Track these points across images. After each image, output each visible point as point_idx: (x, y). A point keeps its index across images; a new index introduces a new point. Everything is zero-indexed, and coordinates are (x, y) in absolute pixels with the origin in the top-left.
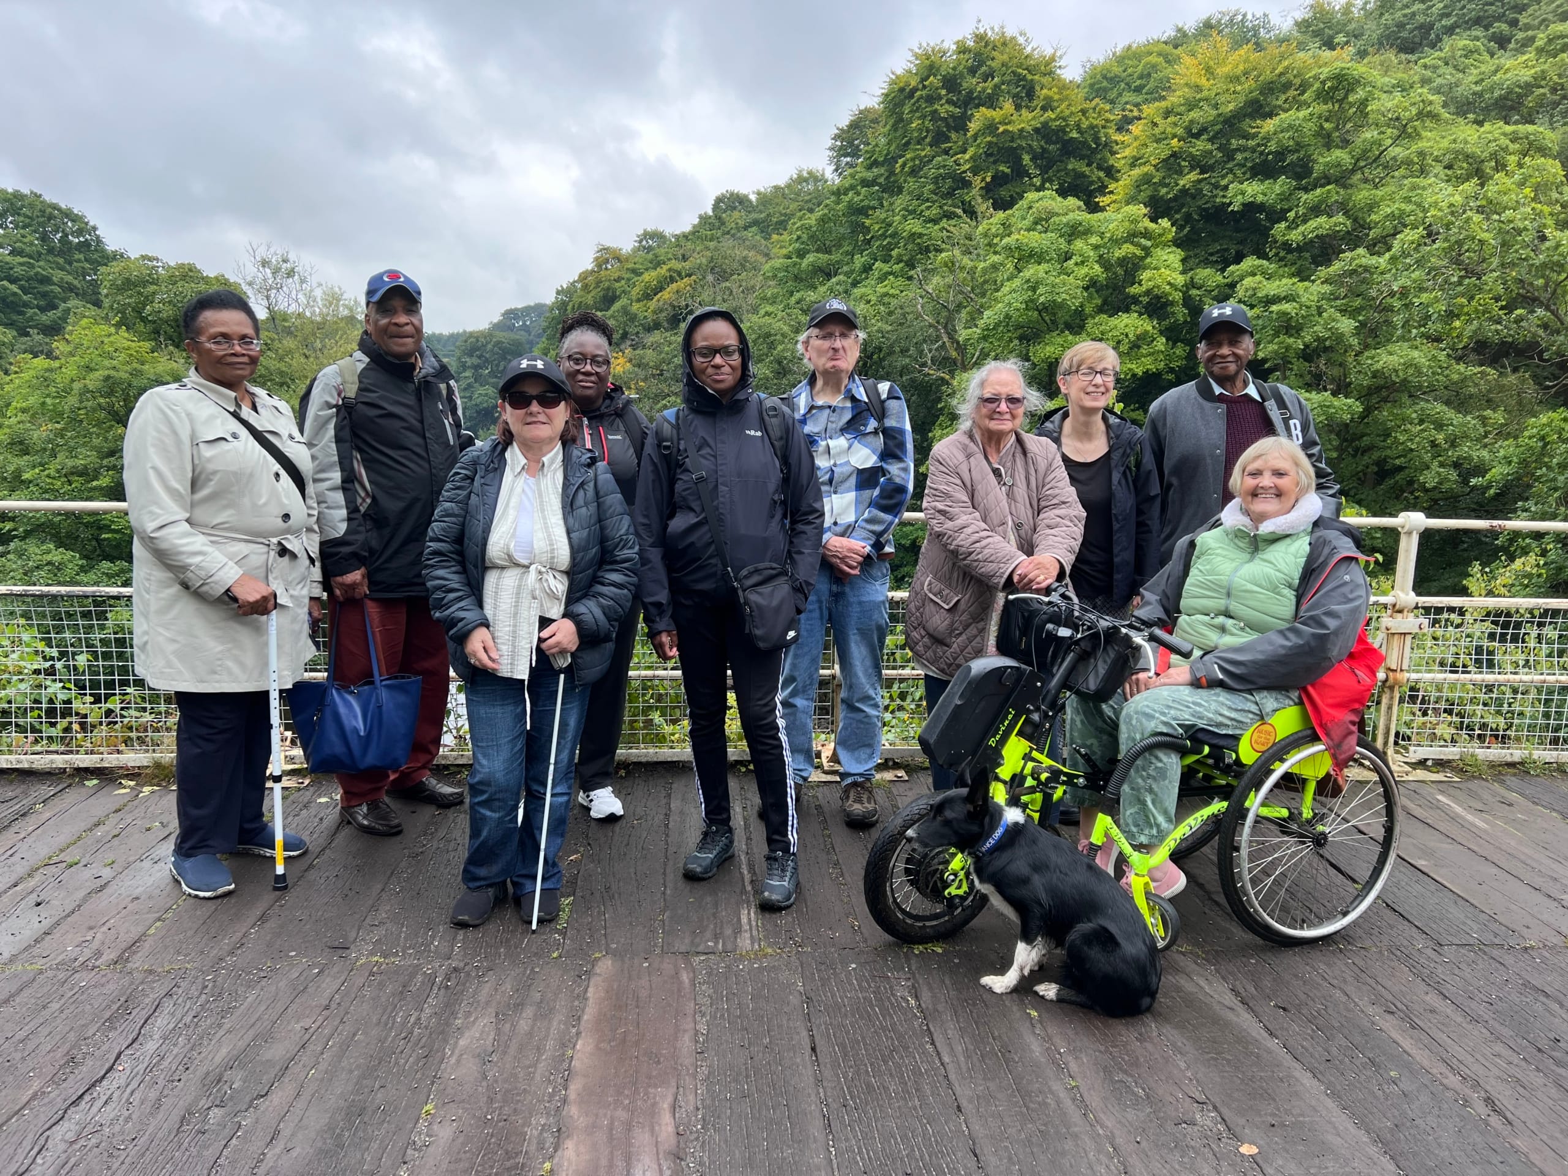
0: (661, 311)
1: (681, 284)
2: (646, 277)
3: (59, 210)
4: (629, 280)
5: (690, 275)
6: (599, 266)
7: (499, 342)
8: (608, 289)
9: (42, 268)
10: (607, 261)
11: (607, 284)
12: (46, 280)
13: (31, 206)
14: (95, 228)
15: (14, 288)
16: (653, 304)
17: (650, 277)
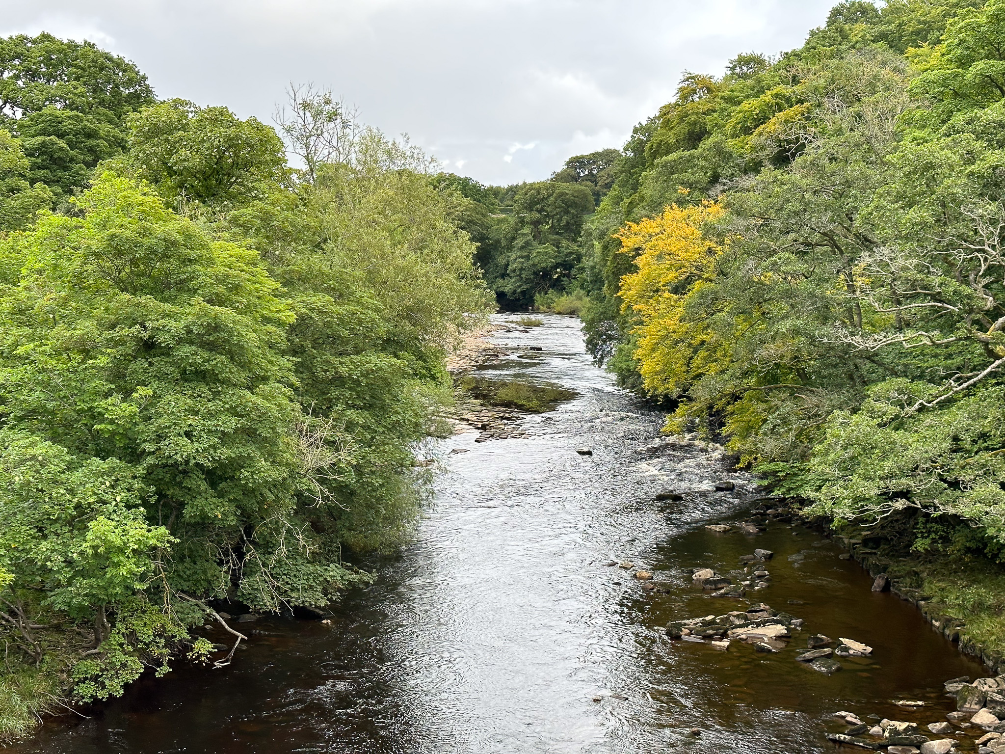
0: (763, 148)
1: (789, 112)
2: (745, 106)
3: (110, 59)
4: (723, 110)
5: (801, 102)
6: (685, 97)
7: (562, 194)
8: (695, 123)
9: (89, 122)
10: (694, 92)
11: (693, 118)
12: (91, 135)
13: (85, 56)
14: (144, 78)
15: (62, 143)
16: (752, 140)
17: (751, 105)
